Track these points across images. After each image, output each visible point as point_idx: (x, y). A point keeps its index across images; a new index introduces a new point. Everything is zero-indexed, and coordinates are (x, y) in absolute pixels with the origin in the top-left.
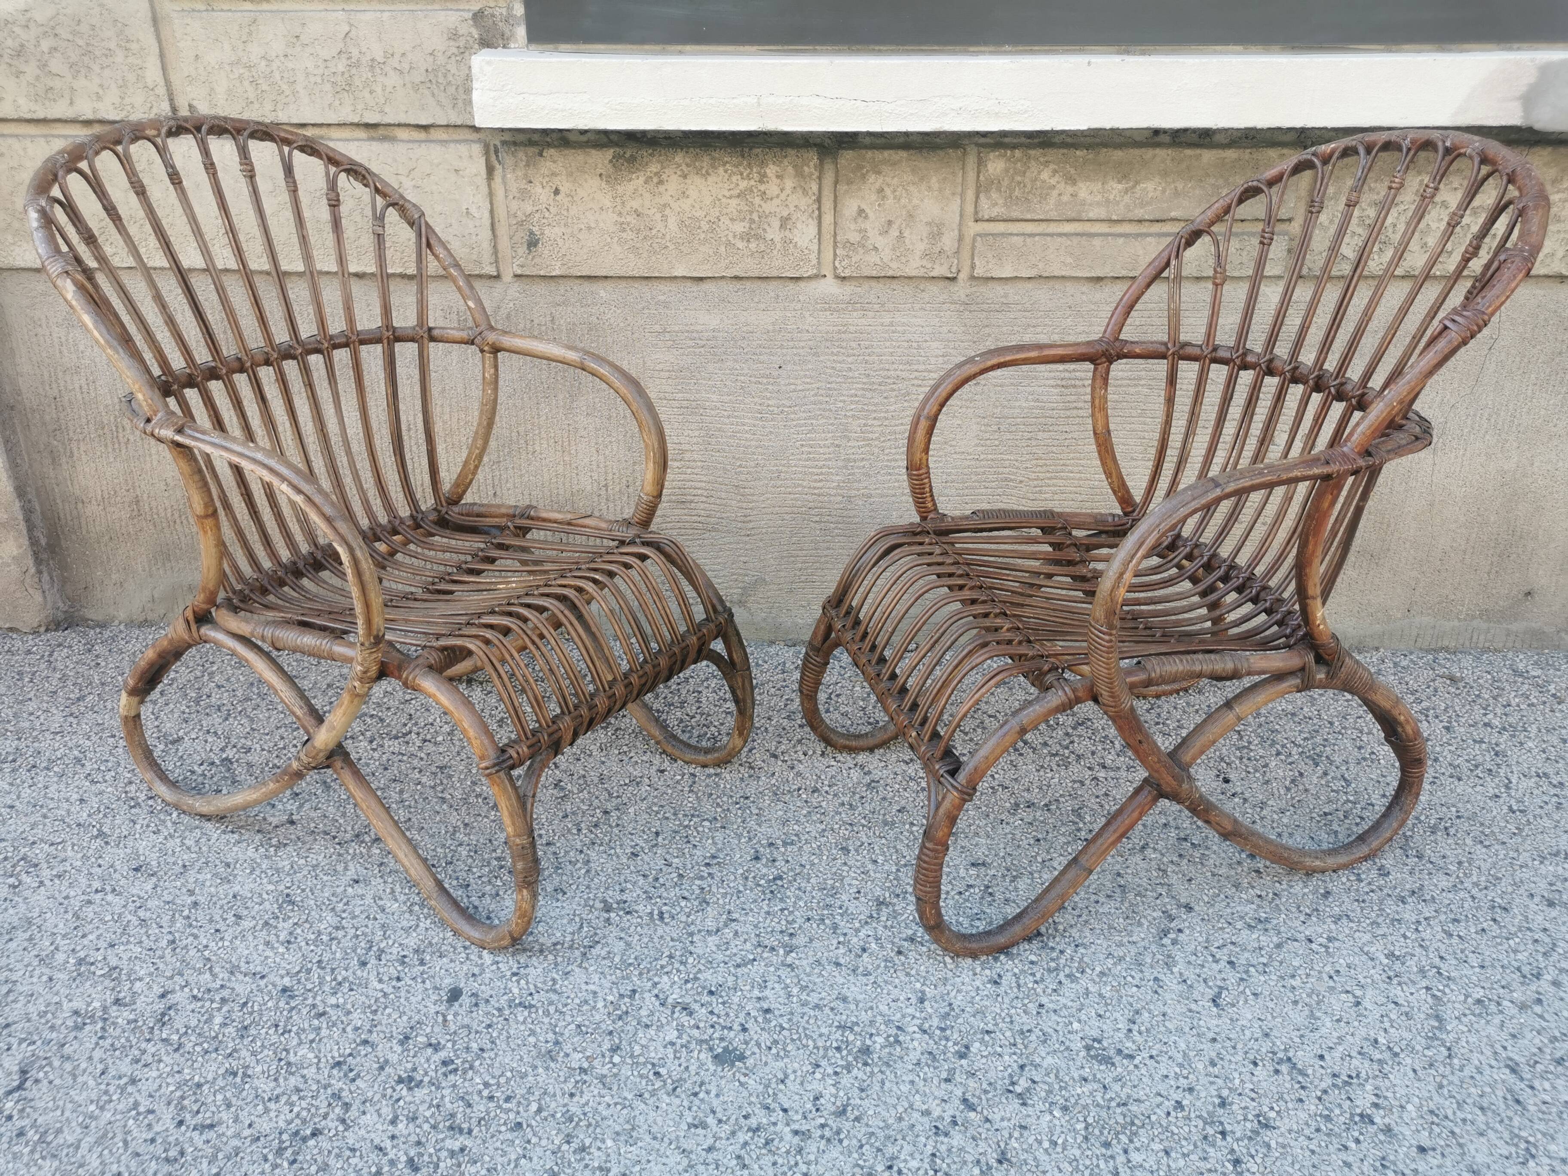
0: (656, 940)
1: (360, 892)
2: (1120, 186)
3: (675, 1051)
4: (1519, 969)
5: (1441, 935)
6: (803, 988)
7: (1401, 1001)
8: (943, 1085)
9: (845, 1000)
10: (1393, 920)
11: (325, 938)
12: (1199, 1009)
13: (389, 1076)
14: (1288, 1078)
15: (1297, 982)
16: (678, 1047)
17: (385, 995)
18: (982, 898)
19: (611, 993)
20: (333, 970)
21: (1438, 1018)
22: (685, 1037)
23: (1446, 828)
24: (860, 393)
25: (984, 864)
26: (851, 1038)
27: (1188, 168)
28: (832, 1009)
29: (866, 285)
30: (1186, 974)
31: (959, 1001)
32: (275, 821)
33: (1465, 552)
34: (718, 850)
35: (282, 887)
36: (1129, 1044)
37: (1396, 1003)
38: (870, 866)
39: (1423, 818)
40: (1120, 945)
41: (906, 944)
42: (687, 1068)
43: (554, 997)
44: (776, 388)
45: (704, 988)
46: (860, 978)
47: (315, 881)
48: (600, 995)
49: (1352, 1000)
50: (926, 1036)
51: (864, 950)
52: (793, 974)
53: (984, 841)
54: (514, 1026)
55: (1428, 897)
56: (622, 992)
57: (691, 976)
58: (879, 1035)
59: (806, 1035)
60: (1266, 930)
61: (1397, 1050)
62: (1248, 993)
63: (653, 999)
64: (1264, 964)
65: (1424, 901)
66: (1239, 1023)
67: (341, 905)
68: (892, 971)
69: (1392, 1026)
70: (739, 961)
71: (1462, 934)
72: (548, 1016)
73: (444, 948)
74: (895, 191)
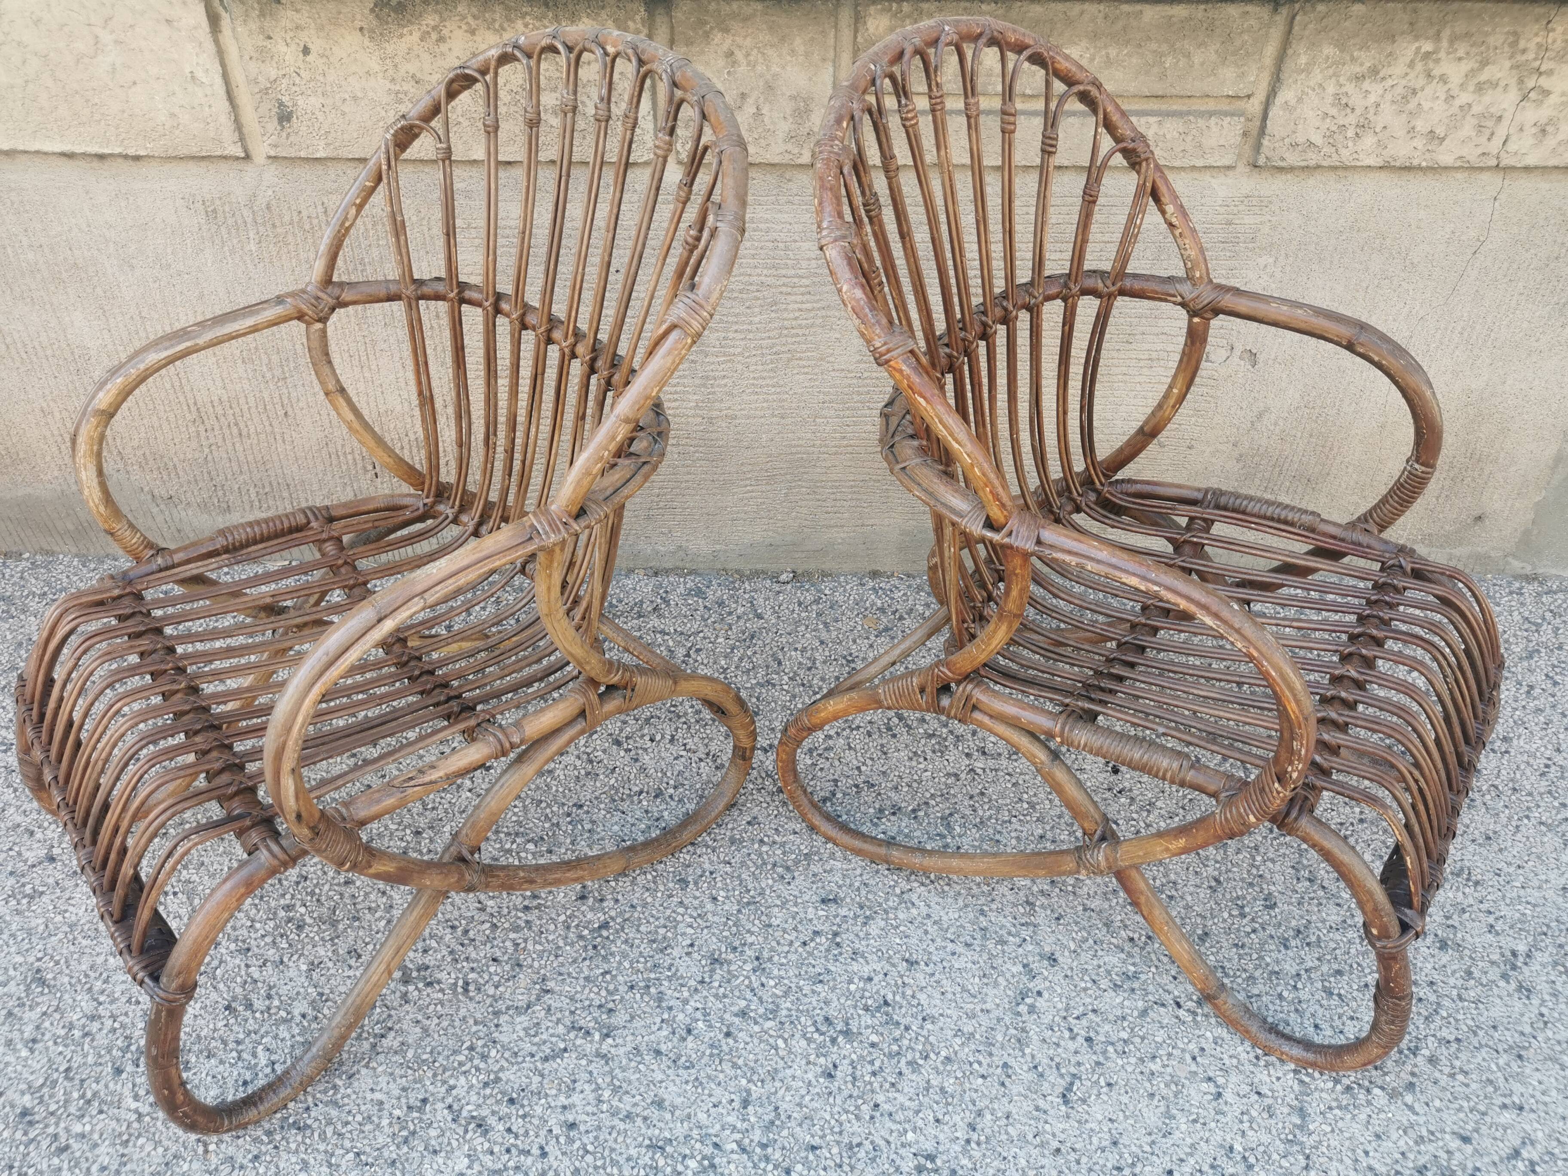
0: (457, 1023)
5: (1319, 995)
6: (616, 1090)
7: (1264, 1090)
9: (659, 1104)
11: (77, 1033)
12: (1046, 1107)
15: (1155, 1066)
17: (140, 1116)
18: (828, 950)
19: (399, 1106)
20: (82, 1081)
22: (477, 1167)
25: (835, 900)
26: (661, 1162)
27: (1124, 29)
28: (645, 1119)
30: (1039, 1057)
31: (786, 1103)
32: (31, 856)
35: (31, 959)
36: (965, 1162)
37: (1259, 1093)
38: (709, 906)
40: (971, 1016)
41: (736, 1020)
43: (334, 1113)
45: (504, 1093)
46: (681, 1071)
47: (72, 948)
48: (386, 1106)
49: (1213, 1090)
50: (745, 1156)
51: (689, 1031)
52: (607, 1069)
53: (839, 865)
54: (285, 1156)
55: (1313, 939)
56: (411, 1101)
57: (492, 1077)
58: (693, 1157)
59: (612, 1160)
60: (1133, 990)
61: (1252, 1160)
62: (1103, 1083)
63: (446, 1111)
64: (1125, 1041)
65: (1308, 944)
66: (1088, 1126)
67: (99, 983)
68: (717, 1062)
69: (1251, 1128)
70: (548, 1051)
71: (1342, 992)
72: (324, 1140)
73: (213, 1044)
74: (748, 55)
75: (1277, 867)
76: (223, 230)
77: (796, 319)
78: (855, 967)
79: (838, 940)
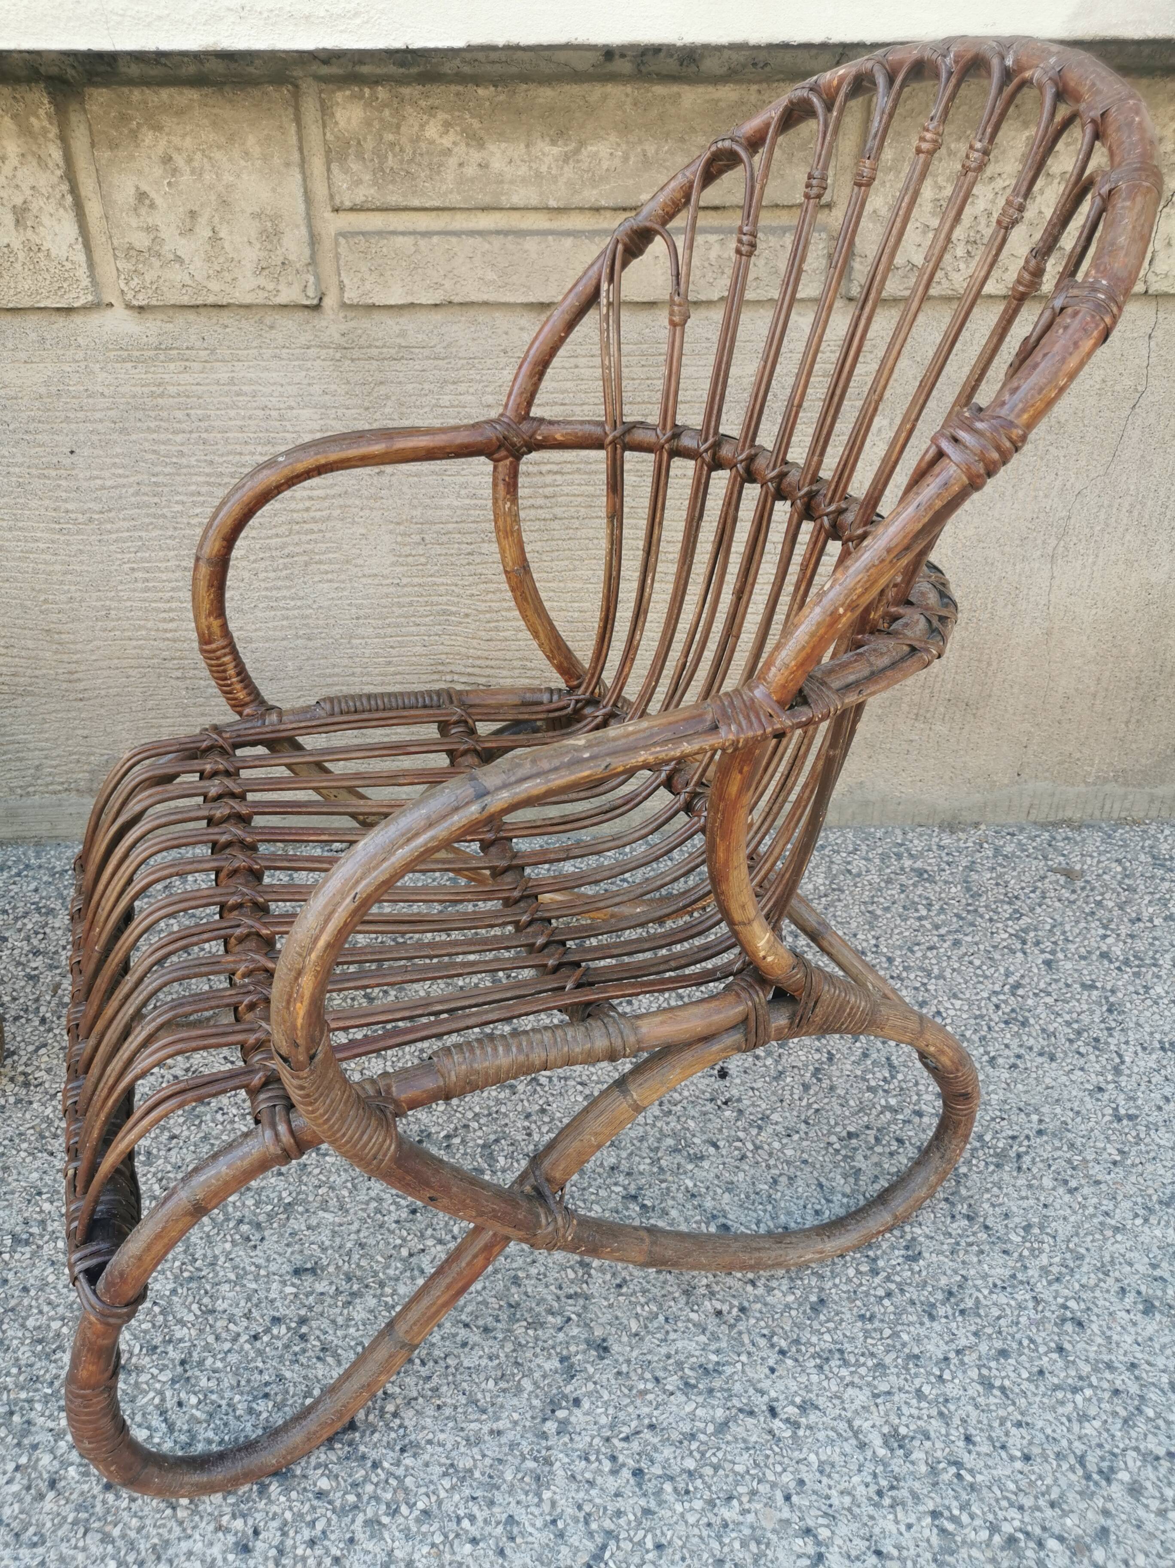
2: (555, 150)
4: (1081, 1460)
5: (974, 1389)
7: (887, 1547)
10: (909, 1357)
18: (287, 1347)
23: (1019, 1156)
25: (313, 1271)
27: (661, 118)
29: (181, 319)
30: (561, 1503)
33: (1094, 696)
37: (878, 1553)
40: (474, 1442)
44: (73, 484)
49: (811, 1550)
51: (52, 1484)
55: (969, 1303)
60: (711, 1391)
62: (649, 1545)
64: (690, 1473)
65: (962, 1312)
71: (1007, 1383)
74: (190, 160)
77: (307, 509)
79: (304, 1329)
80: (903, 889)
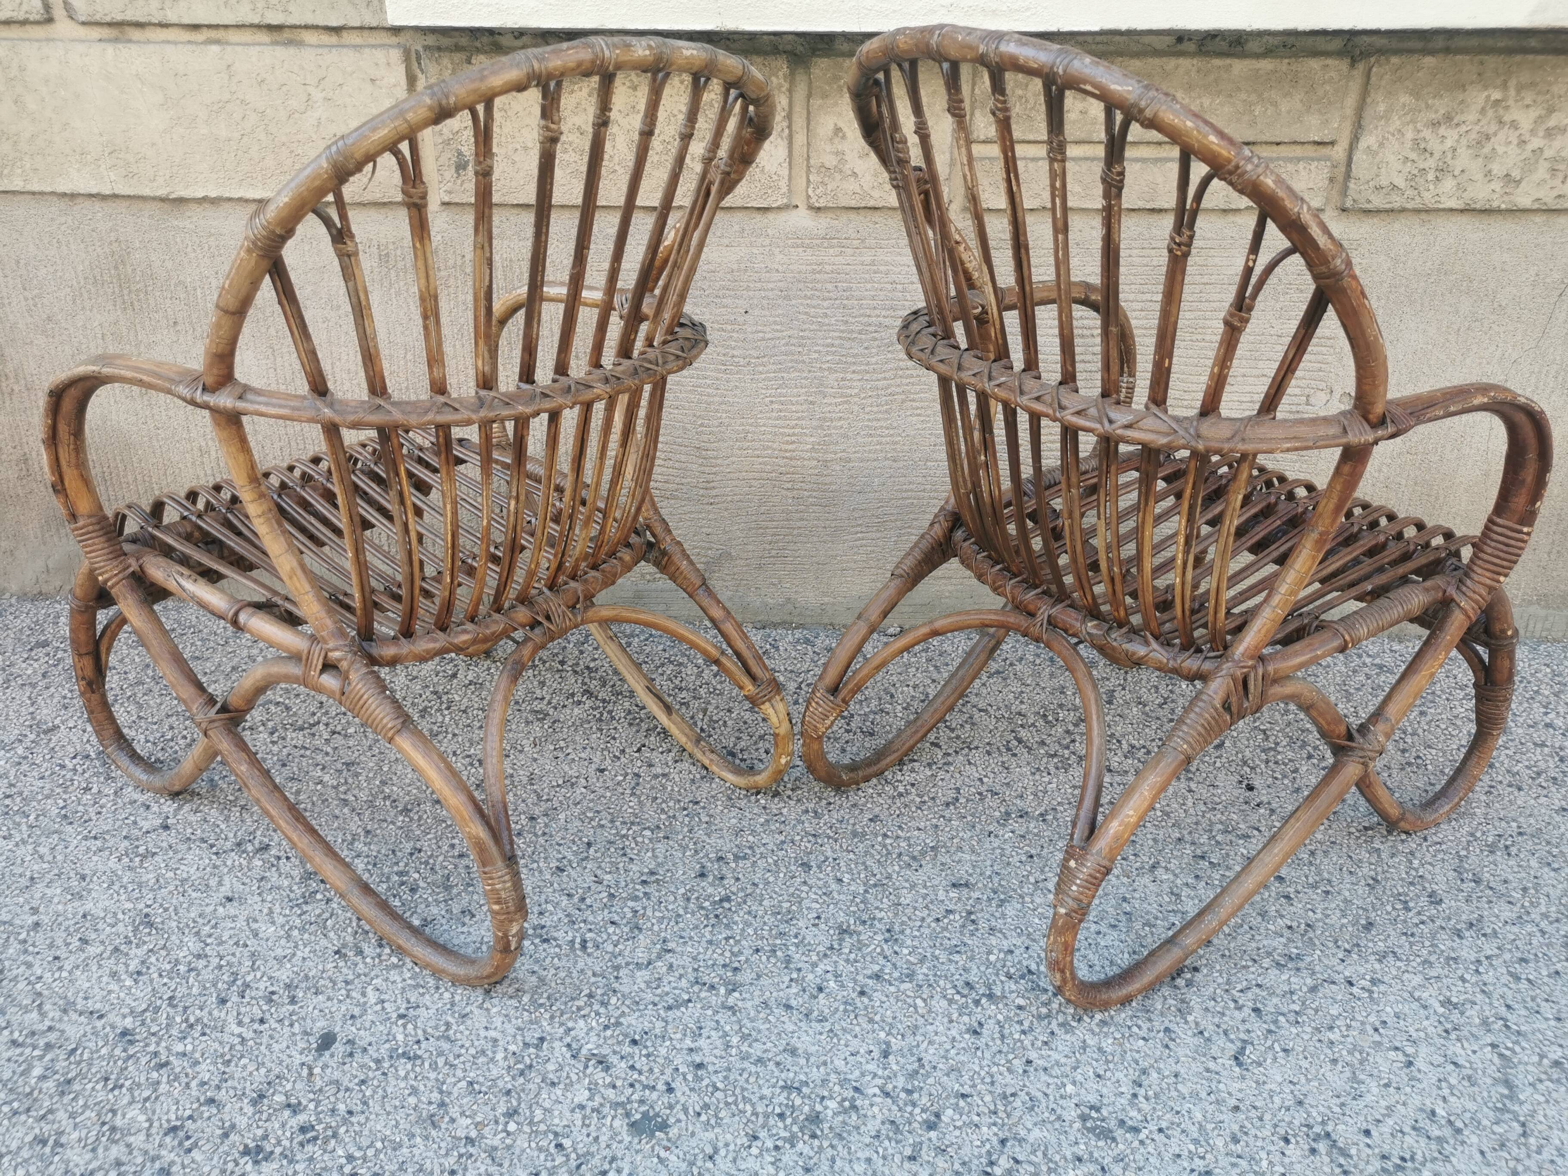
0: (575, 975)
1: (232, 912)
3: (584, 1117)
5: (1506, 979)
6: (744, 1038)
7: (1461, 1061)
8: (907, 1165)
9: (793, 1052)
10: (1448, 959)
11: (182, 968)
12: (1219, 1068)
13: (233, 1145)
14: (1326, 1159)
15: (1335, 1036)
16: (588, 1111)
17: (243, 1041)
18: (963, 926)
19: (515, 1042)
20: (186, 1008)
21: (1508, 1084)
22: (598, 1099)
23: (1507, 847)
24: (837, 342)
25: (966, 885)
26: (798, 1101)
27: (1216, 81)
28: (778, 1064)
30: (1203, 1023)
31: (930, 1055)
32: (146, 825)
34: (658, 865)
35: (141, 906)
37: (1455, 1064)
38: (834, 886)
39: (1478, 834)
41: (870, 982)
42: (596, 1139)
43: (446, 1046)
45: (626, 1036)
46: (813, 1024)
47: (181, 899)
48: (501, 1043)
49: (1402, 1058)
50: (889, 1100)
51: (820, 990)
52: (734, 1019)
53: (968, 857)
54: (393, 1082)
55: (1489, 931)
56: (527, 1040)
57: (613, 1020)
58: (831, 1098)
59: (744, 1097)
60: (1298, 969)
61: (1459, 1124)
62: (1277, 1049)
63: (564, 1049)
64: (1297, 1013)
65: (1484, 935)
66: (1267, 1087)
67: (207, 928)
68: (852, 1016)
69: (1453, 1094)
70: (671, 1001)
71: (1531, 977)
72: (435, 1070)
73: (322, 982)
75: (1437, 870)
76: (393, 274)
78: (993, 941)
79: (973, 918)
80: (1368, 677)
